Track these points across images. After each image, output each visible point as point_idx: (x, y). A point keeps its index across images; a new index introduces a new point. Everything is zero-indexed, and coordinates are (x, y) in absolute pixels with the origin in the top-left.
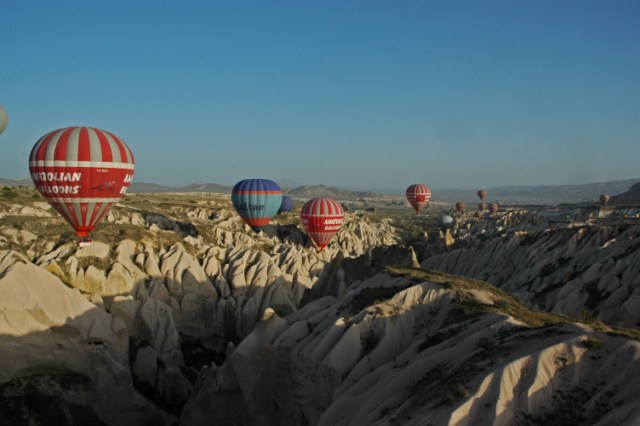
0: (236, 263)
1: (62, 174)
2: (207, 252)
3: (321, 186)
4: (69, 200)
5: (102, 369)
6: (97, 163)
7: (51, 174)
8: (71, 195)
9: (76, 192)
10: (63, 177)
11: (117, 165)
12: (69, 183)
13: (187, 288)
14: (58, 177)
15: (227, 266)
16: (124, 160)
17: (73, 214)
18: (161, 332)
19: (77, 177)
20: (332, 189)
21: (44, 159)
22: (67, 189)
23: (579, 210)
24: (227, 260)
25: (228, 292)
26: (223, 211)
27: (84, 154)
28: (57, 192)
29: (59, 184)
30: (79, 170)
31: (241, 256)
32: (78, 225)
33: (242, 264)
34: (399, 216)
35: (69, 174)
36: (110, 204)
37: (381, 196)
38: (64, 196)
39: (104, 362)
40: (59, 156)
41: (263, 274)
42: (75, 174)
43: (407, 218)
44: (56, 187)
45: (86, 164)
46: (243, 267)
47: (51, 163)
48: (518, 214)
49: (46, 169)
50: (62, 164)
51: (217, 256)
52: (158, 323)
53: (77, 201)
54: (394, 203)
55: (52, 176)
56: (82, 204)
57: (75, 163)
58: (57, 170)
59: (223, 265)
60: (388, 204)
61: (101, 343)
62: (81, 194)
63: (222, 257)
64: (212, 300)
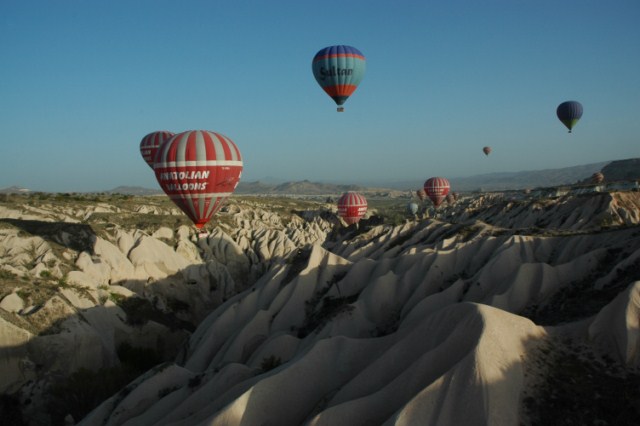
0: (261, 240)
1: (193, 173)
2: (238, 233)
3: (306, 181)
4: (196, 196)
5: (197, 299)
6: (221, 162)
7: (183, 173)
8: (199, 191)
9: (204, 187)
10: (194, 175)
11: (234, 163)
12: (199, 181)
13: (229, 257)
14: (190, 175)
15: (254, 242)
16: (239, 159)
17: (197, 208)
18: (223, 281)
19: (205, 174)
20: (316, 184)
21: (176, 160)
22: (195, 186)
23: (540, 192)
24: (253, 238)
25: (257, 260)
26: (232, 206)
27: (211, 155)
28: (186, 189)
29: (189, 181)
30: (208, 168)
31: (263, 234)
32: (199, 217)
33: (265, 240)
34: (384, 207)
35: (199, 172)
36: (219, 198)
37: (365, 189)
38: (192, 192)
39: (198, 294)
40: (189, 157)
41: (281, 246)
42: (204, 173)
43: (391, 208)
44: (186, 185)
45: (213, 163)
46: (266, 242)
47: (183, 164)
48: (488, 198)
49: (178, 169)
50: (193, 164)
51: (246, 235)
52: (220, 277)
53: (203, 196)
54: (379, 194)
55: (183, 175)
56: (207, 199)
57: (204, 163)
58: (188, 169)
59: (251, 242)
60: (373, 196)
61: (195, 283)
62: (208, 190)
63: (249, 236)
64: (246, 265)
